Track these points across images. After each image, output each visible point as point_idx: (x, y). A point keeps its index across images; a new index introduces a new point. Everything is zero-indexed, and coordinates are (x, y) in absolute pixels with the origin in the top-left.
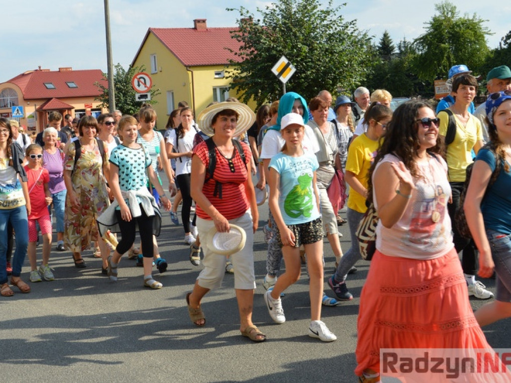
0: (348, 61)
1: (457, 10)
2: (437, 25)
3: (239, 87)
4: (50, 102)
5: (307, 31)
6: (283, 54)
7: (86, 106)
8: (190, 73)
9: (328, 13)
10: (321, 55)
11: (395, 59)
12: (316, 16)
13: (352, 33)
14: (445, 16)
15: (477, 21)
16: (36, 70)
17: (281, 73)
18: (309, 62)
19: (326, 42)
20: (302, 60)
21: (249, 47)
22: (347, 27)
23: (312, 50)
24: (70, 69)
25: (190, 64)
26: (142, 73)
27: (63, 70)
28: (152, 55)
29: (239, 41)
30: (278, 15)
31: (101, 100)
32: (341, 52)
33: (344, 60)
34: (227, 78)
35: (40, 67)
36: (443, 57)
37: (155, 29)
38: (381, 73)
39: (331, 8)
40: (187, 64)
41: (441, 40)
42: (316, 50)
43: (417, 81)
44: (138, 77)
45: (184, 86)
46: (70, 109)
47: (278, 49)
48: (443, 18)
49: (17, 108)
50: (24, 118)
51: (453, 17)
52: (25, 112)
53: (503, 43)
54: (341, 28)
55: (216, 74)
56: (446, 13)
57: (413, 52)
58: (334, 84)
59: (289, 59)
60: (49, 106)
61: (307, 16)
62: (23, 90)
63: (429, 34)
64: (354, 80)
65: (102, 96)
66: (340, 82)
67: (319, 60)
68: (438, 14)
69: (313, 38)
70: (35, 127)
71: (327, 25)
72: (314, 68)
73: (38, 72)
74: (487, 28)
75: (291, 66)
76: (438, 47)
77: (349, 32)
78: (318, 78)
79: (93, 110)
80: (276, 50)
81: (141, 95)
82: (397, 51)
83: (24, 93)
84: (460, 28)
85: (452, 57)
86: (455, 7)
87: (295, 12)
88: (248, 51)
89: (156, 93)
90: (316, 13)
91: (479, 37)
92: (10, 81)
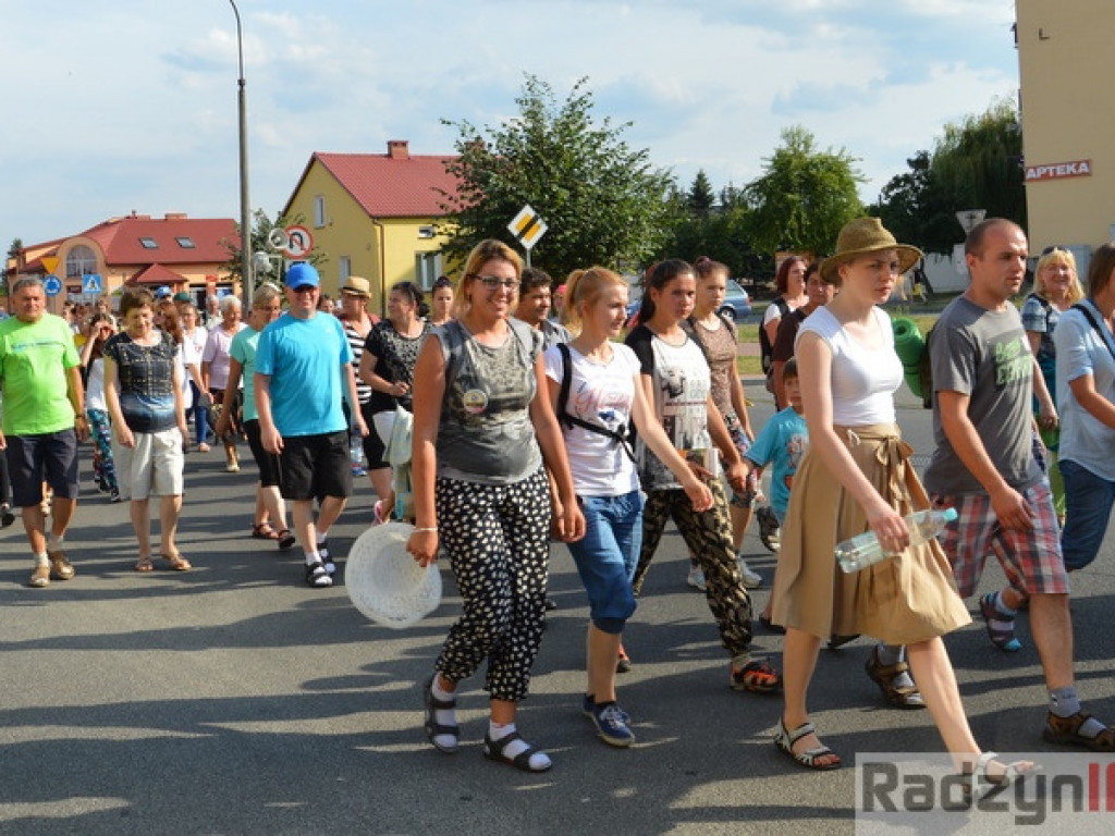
0: (634, 217)
1: (814, 141)
2: (782, 163)
3: (454, 252)
4: (148, 270)
5: (568, 165)
6: (527, 202)
7: (207, 278)
8: (378, 228)
9: (602, 136)
10: (590, 205)
11: (714, 216)
12: (584, 141)
13: (641, 171)
14: (795, 150)
15: (843, 159)
16: (128, 218)
17: (523, 232)
18: (569, 215)
19: (599, 184)
20: (558, 212)
21: (474, 188)
22: (633, 160)
23: (575, 196)
24: (184, 217)
25: (379, 213)
26: (298, 227)
27: (171, 217)
28: (318, 196)
29: (458, 176)
30: (521, 138)
31: (229, 269)
32: (623, 200)
33: (627, 215)
34: (434, 235)
35: (134, 212)
36: (790, 214)
37: (323, 155)
38: (692, 239)
39: (607, 129)
40: (374, 213)
41: (788, 188)
42: (582, 196)
43: (748, 253)
44: (291, 232)
45: (369, 248)
46: (181, 282)
47: (519, 193)
48: (791, 152)
49: (92, 278)
50: (105, 295)
51: (807, 152)
52: (107, 284)
53: (883, 196)
54: (624, 163)
55: (422, 231)
56: (796, 146)
57: (744, 205)
58: (610, 253)
59: (537, 211)
60: (148, 276)
61: (569, 141)
62: (105, 249)
63: (770, 177)
64: (642, 248)
65: (233, 262)
66: (619, 249)
67: (586, 213)
68: (784, 145)
69: (578, 177)
71: (602, 156)
72: (578, 226)
73: (132, 220)
74: (858, 171)
75: (539, 221)
76: (782, 199)
77: (638, 168)
78: (584, 242)
80: (518, 197)
82: (718, 203)
83: (106, 254)
84: (818, 170)
85: (804, 215)
86: (812, 136)
87: (549, 133)
88: (470, 194)
89: (320, 259)
90: (582, 136)
91: (847, 186)
92: (85, 235)
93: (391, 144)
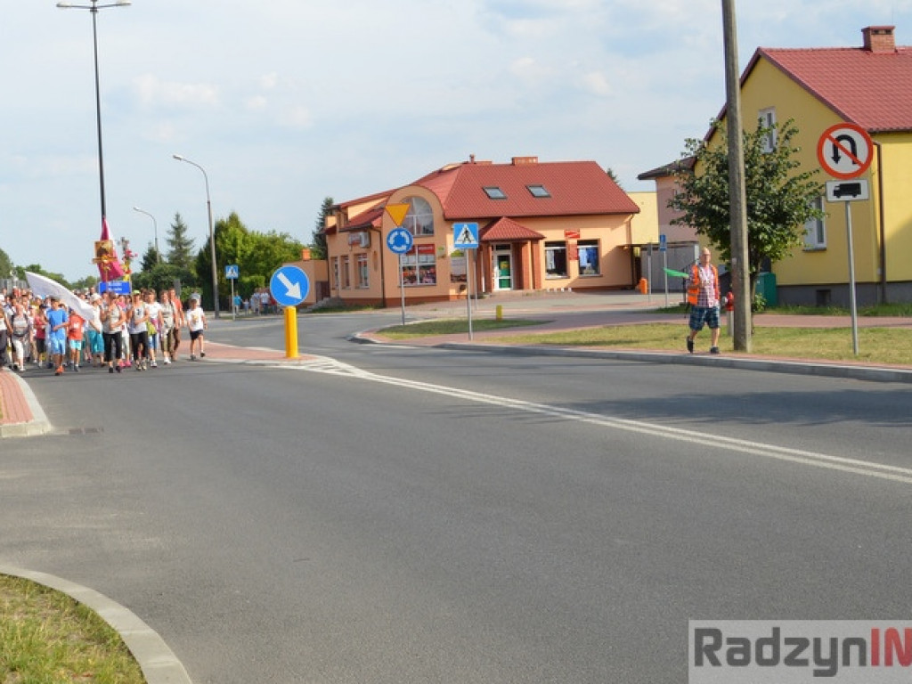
4: (496, 225)
7: (566, 234)
8: (873, 149)
16: (466, 163)
24: (534, 161)
25: (875, 127)
27: (519, 161)
28: (764, 109)
35: (472, 157)
37: (771, 51)
40: (866, 127)
46: (535, 240)
50: (444, 257)
60: (495, 232)
62: (442, 202)
70: (465, 276)
79: (581, 243)
81: (841, 186)
83: (444, 207)
92: (418, 184)
93: (868, 32)
